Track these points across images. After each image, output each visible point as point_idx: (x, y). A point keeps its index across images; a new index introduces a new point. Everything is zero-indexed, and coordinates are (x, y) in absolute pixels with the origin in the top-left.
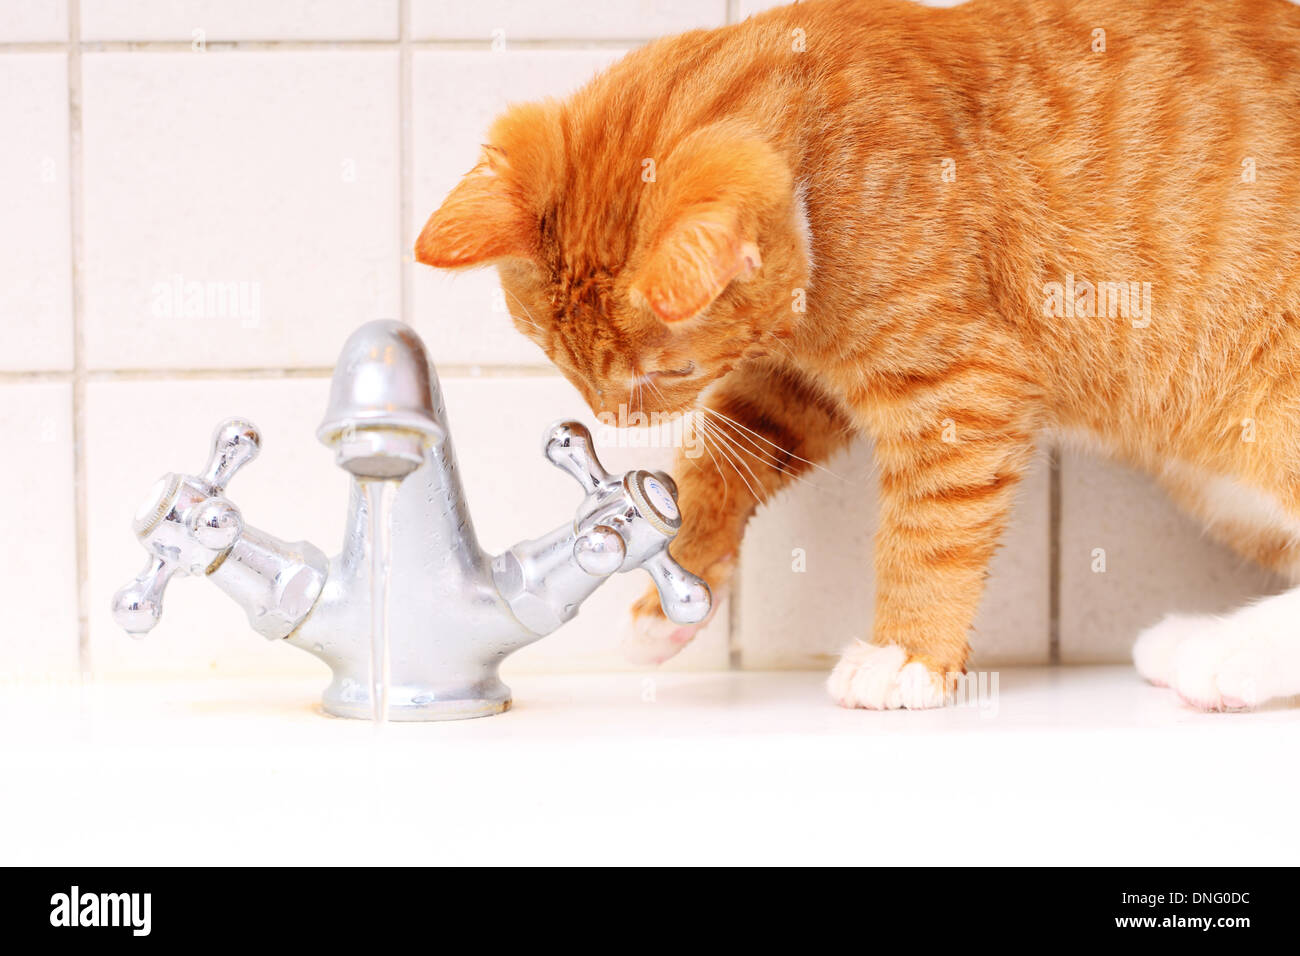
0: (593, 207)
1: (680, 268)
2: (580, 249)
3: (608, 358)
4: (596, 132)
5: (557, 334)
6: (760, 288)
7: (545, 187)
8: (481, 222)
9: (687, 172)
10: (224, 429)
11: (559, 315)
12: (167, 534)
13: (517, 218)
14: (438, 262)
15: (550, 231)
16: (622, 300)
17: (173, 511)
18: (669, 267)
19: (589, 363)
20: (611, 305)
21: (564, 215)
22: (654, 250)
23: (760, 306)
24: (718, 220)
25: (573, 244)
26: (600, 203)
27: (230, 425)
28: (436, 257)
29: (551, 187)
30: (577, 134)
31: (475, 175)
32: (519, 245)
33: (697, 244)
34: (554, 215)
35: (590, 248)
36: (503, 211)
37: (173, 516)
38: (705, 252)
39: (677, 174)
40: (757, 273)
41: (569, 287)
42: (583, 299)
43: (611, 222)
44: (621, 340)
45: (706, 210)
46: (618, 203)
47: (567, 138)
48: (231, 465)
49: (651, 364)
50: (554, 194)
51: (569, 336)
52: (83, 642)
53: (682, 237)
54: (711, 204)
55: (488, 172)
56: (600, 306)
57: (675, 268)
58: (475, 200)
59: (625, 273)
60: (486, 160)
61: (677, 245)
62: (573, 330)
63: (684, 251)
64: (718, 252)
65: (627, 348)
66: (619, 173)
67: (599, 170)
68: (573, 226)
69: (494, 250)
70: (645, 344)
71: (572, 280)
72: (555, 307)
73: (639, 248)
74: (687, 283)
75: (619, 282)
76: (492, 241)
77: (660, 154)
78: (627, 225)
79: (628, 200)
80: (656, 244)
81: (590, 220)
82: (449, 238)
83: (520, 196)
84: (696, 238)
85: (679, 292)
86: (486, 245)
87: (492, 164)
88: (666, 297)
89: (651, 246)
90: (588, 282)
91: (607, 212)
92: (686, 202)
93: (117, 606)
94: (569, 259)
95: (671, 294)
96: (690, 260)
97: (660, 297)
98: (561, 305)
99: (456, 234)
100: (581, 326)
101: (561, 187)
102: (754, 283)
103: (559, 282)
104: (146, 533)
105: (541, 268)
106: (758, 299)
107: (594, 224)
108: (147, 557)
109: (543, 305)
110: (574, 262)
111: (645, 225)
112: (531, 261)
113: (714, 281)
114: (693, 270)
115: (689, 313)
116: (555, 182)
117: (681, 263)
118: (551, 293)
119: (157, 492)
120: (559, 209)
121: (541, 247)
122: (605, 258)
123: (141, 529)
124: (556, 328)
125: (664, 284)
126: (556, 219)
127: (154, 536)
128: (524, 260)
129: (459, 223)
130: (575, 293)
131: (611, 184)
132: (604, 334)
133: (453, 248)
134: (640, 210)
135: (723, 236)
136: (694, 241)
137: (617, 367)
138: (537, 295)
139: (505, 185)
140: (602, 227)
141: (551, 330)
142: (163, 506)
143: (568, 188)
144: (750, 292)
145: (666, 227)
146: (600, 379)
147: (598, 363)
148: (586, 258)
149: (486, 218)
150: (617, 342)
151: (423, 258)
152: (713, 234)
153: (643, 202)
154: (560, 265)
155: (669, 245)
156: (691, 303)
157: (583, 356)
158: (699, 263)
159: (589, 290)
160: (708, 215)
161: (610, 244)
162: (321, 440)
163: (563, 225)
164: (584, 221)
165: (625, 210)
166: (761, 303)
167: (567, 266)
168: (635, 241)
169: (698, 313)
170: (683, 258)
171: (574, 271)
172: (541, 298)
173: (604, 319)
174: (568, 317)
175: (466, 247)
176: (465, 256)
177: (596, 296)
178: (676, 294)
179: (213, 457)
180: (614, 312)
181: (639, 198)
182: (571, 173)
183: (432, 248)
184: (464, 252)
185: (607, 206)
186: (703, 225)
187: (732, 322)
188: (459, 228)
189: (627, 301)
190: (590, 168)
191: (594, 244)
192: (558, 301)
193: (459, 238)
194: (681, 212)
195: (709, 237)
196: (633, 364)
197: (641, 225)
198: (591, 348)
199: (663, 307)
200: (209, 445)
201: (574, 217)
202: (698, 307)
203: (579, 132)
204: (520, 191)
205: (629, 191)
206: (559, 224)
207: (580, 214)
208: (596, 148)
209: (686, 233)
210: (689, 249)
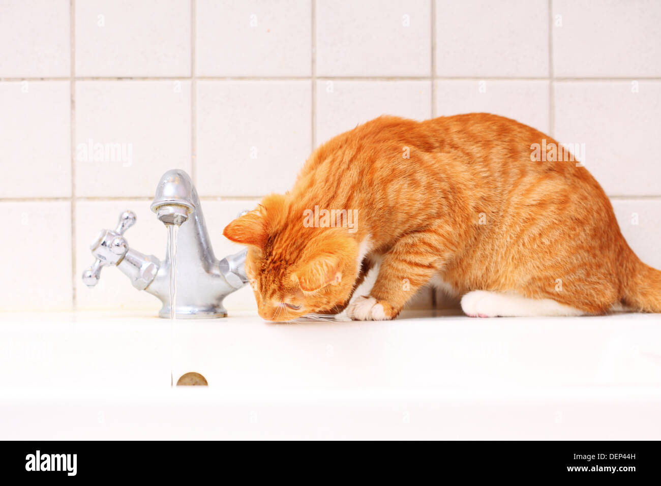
0: (290, 239)
1: (314, 273)
2: (280, 251)
3: (274, 292)
4: (299, 215)
5: (259, 277)
6: (337, 289)
7: (276, 227)
8: (249, 230)
9: (327, 241)
10: (123, 214)
11: (263, 271)
12: (102, 250)
13: (262, 234)
14: (230, 238)
15: (271, 242)
16: (288, 275)
17: (104, 242)
18: (310, 271)
19: (266, 291)
20: (284, 275)
21: (278, 237)
22: (306, 264)
23: (334, 294)
24: (332, 261)
25: (278, 248)
26: (293, 239)
27: (125, 212)
28: (230, 235)
29: (278, 227)
30: (293, 213)
31: (253, 213)
32: (259, 243)
33: (322, 267)
34: (275, 237)
35: (284, 252)
36: (258, 229)
37: (104, 244)
38: (324, 270)
39: (323, 240)
40: (338, 283)
41: (270, 262)
42: (274, 268)
43: (295, 246)
44: (281, 288)
45: (329, 256)
46: (300, 241)
47: (289, 213)
48: (126, 227)
49: (288, 300)
50: (277, 230)
51: (264, 279)
52: (74, 297)
53: (318, 262)
54: (331, 255)
55: (258, 214)
56: (279, 273)
57: (312, 272)
58: (251, 221)
59: (294, 267)
60: (259, 209)
61: (315, 264)
62: (266, 277)
63: (317, 268)
64: (328, 272)
65: (282, 291)
66: (304, 231)
67: (297, 228)
68: (280, 243)
69: (250, 241)
70: (289, 292)
71: (272, 260)
72: (263, 267)
73: (302, 260)
74: (314, 279)
75: (290, 268)
76: (250, 238)
77: (320, 231)
78: (300, 249)
79: (303, 242)
80: (307, 262)
81: (288, 242)
82: (237, 231)
83: (266, 226)
84: (322, 265)
85: (311, 282)
86: (248, 238)
87: (261, 211)
88: (306, 282)
89: (305, 262)
90: (278, 263)
91: (294, 243)
92: (323, 251)
93: (84, 276)
94: (274, 253)
95: (308, 281)
96: (318, 271)
97: (303, 281)
98: (265, 267)
99: (239, 231)
100: (269, 277)
101: (281, 228)
102: (335, 286)
103: (267, 260)
104: (94, 250)
105: (263, 253)
106: (335, 292)
107: (288, 245)
108: (95, 259)
109: (259, 265)
110: (276, 255)
111: (306, 253)
112: (260, 250)
113: (324, 281)
114: (318, 275)
115: (312, 290)
116: (280, 226)
117: (314, 271)
118: (263, 262)
119: (98, 236)
120: (278, 235)
121: (266, 246)
122: (288, 257)
123: (92, 248)
124: (260, 274)
125: (307, 277)
126: (275, 238)
127: (97, 252)
128: (258, 248)
129: (242, 227)
130: (272, 265)
131: (300, 234)
132: (276, 283)
133: (237, 235)
134: (306, 247)
135: (332, 267)
136: (321, 265)
137: (276, 296)
138: (258, 261)
139: (263, 221)
140: (291, 247)
141: (257, 275)
142: (100, 240)
143: (283, 229)
144: (333, 289)
145: (312, 257)
146: (267, 299)
147: (270, 292)
148: (281, 254)
149: (252, 229)
150: (280, 287)
151: (226, 234)
152: (328, 265)
153: (308, 245)
154: (270, 254)
155: (312, 264)
156: (314, 286)
157: (265, 288)
158: (321, 274)
159: (277, 266)
160: (329, 258)
161: (291, 254)
162: (152, 210)
163: (277, 240)
164: (285, 242)
165: (301, 245)
166: (336, 294)
167: (272, 255)
168: (301, 257)
169: (315, 291)
170: (316, 270)
171: (275, 257)
172: (259, 263)
173: (279, 278)
174: (266, 272)
175: (241, 236)
176: (239, 239)
177: (279, 269)
178: (309, 281)
179: (119, 224)
180: (284, 277)
181: (307, 243)
182: (286, 226)
183: (230, 232)
184: (240, 238)
185: (295, 240)
186: (326, 261)
187: (322, 296)
188: (242, 229)
189: (290, 276)
190: (294, 226)
191: (286, 251)
192: (264, 266)
193: (240, 232)
194: (320, 254)
195: (327, 265)
196: (282, 297)
197: (305, 253)
198: (269, 286)
199: (304, 285)
200: (117, 219)
201: (282, 239)
202: (316, 289)
203: (294, 212)
204: (267, 225)
205: (305, 239)
206: (276, 239)
207: (284, 240)
208: (297, 220)
209: (320, 262)
210: (319, 268)
